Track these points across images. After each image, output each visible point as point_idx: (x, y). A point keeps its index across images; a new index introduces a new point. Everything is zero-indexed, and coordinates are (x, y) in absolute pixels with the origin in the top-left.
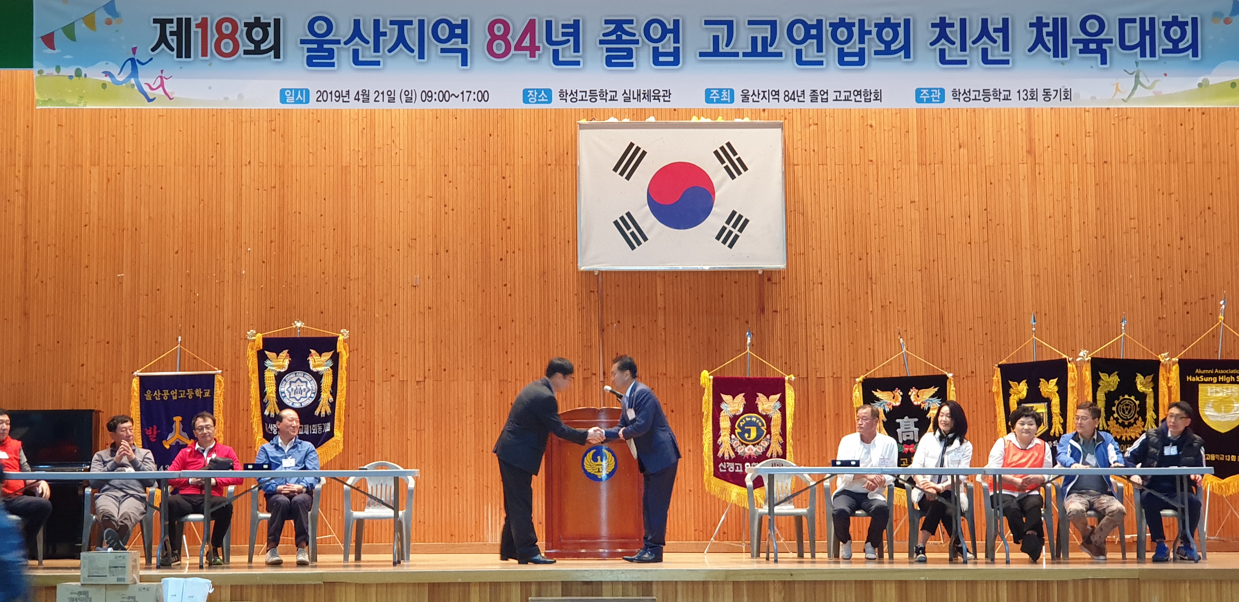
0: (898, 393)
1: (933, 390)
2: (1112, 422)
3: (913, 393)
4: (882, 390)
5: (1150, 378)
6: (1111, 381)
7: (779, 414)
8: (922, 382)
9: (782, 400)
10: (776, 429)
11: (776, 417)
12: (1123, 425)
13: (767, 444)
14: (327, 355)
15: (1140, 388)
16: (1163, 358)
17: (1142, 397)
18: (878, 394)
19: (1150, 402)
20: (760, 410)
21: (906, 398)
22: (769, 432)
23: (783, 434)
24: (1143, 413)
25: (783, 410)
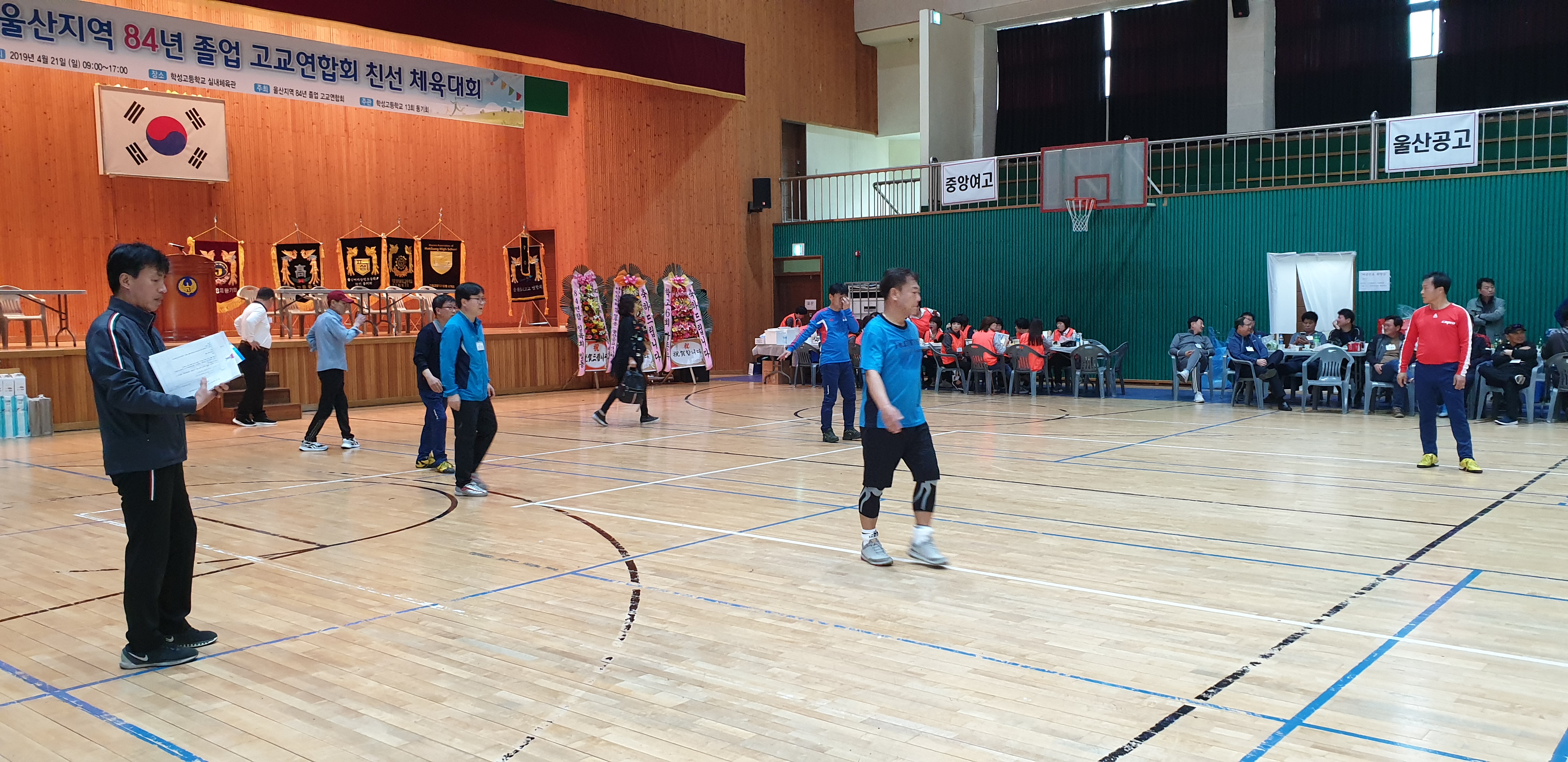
0: (295, 252)
1: (313, 251)
2: (395, 268)
3: (303, 252)
4: (288, 250)
5: (411, 247)
7: (235, 262)
8: (307, 247)
9: (237, 254)
10: (233, 270)
11: (233, 263)
12: (399, 270)
13: (227, 278)
15: (407, 252)
16: (415, 238)
17: (407, 256)
18: (285, 252)
20: (224, 259)
21: (299, 255)
22: (229, 271)
23: (238, 272)
24: (407, 264)
25: (237, 260)
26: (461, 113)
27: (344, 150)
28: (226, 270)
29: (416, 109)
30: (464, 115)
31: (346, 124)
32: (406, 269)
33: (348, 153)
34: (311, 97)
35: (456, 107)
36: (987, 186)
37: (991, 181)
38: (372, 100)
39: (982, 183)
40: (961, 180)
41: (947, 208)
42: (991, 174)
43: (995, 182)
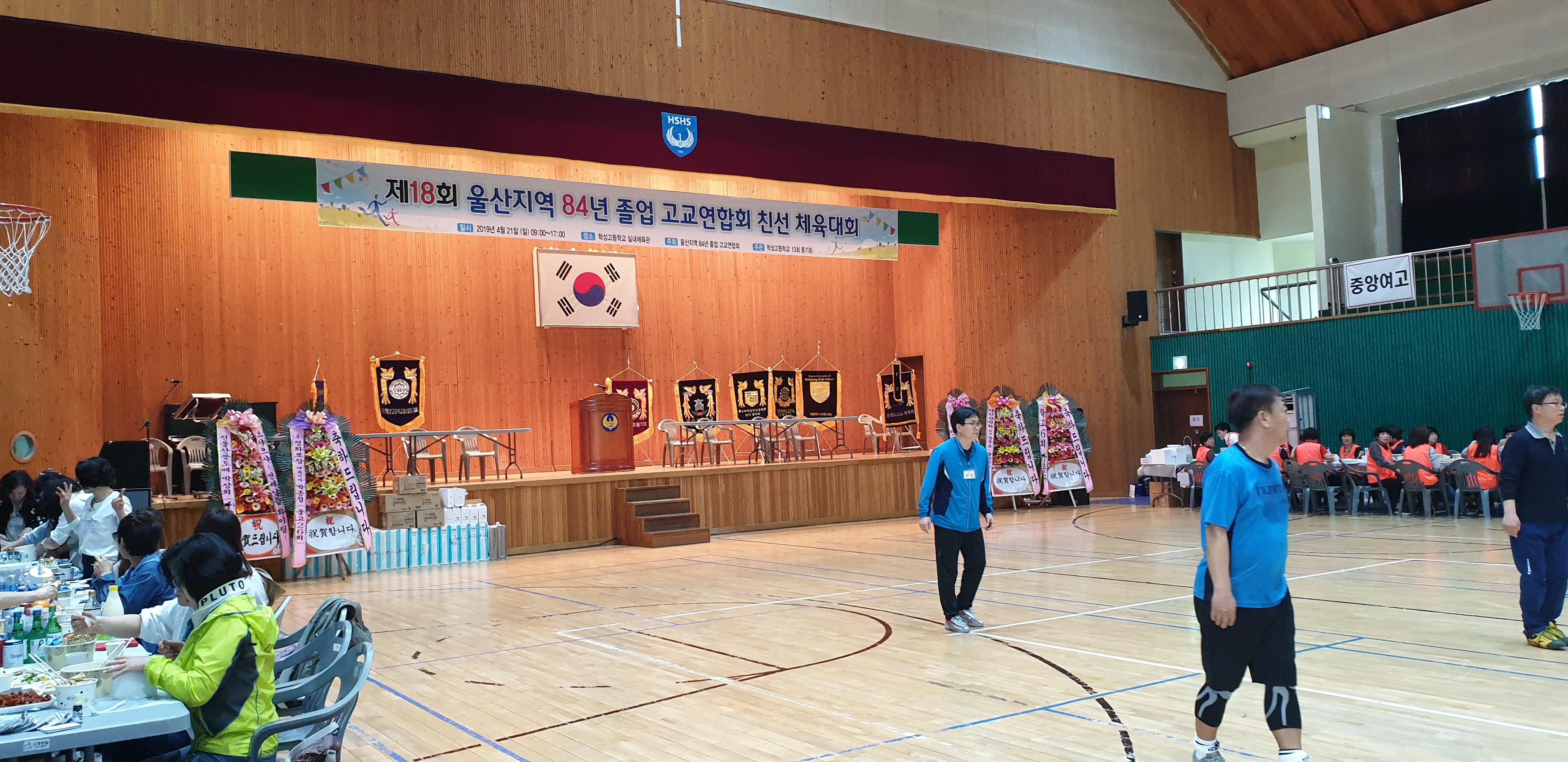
0: (695, 388)
1: (710, 386)
2: (780, 399)
3: (701, 388)
4: (688, 386)
5: (793, 379)
6: (779, 381)
7: (645, 398)
8: (705, 382)
9: (646, 392)
10: (644, 406)
11: (644, 400)
12: (783, 400)
13: (639, 413)
14: (414, 370)
15: (790, 384)
16: (796, 370)
17: (790, 387)
18: (686, 388)
19: (793, 390)
20: (636, 397)
21: (698, 390)
22: (640, 407)
23: (647, 408)
24: (790, 395)
25: (647, 396)
26: (841, 252)
27: (734, 292)
28: (638, 406)
29: (801, 251)
30: (844, 253)
31: (736, 269)
32: (789, 399)
33: (737, 295)
34: (712, 246)
35: (836, 246)
36: (1401, 285)
37: (1406, 279)
38: (763, 245)
39: (1395, 281)
40: (1369, 280)
41: (1353, 311)
42: (1405, 272)
43: (1411, 279)
